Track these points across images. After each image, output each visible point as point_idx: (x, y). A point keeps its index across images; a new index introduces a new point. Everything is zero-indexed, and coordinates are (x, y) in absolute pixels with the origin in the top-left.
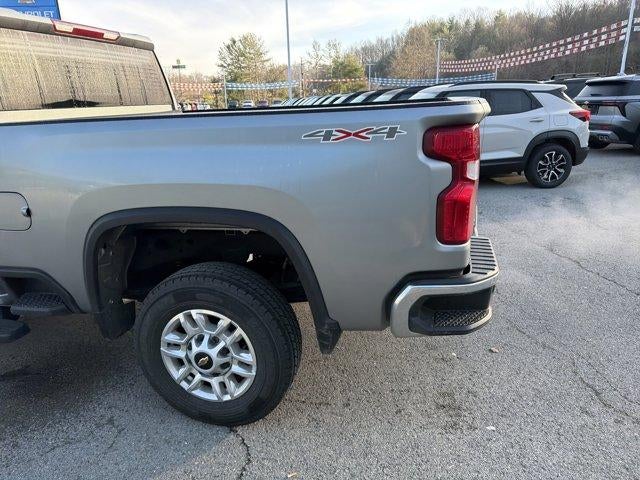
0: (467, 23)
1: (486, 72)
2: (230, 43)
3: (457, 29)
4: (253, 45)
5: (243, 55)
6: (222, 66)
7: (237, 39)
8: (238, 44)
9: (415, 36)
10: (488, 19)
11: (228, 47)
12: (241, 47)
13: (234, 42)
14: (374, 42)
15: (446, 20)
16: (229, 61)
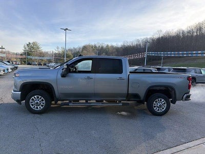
0: (99, 46)
2: (28, 43)
3: (97, 48)
4: (36, 45)
5: (33, 48)
6: (25, 50)
8: (31, 44)
9: (85, 48)
10: (105, 46)
11: (28, 45)
14: (72, 48)
15: (93, 45)
16: (27, 49)
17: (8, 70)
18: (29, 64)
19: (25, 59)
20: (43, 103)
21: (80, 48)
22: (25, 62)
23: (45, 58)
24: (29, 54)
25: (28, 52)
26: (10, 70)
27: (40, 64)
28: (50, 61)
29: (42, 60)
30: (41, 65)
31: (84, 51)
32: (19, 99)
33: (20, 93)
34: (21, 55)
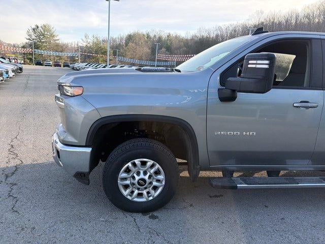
0: (155, 36)
1: (166, 61)
2: (34, 27)
3: (151, 38)
4: (49, 30)
5: (43, 35)
6: (29, 39)
7: (39, 26)
8: (40, 28)
9: (130, 38)
10: (164, 36)
11: (34, 29)
12: (42, 30)
13: (38, 27)
15: (145, 33)
16: (33, 37)
17: (7, 73)
18: (39, 64)
19: (31, 54)
20: (158, 181)
21: (121, 39)
22: (31, 59)
23: (65, 55)
24: (37, 47)
25: (35, 43)
26: (11, 74)
27: (57, 65)
28: (73, 60)
29: (60, 58)
30: (60, 66)
31: (130, 44)
32: (85, 168)
33: (89, 150)
34: (24, 47)
